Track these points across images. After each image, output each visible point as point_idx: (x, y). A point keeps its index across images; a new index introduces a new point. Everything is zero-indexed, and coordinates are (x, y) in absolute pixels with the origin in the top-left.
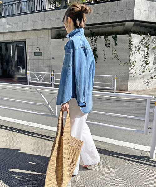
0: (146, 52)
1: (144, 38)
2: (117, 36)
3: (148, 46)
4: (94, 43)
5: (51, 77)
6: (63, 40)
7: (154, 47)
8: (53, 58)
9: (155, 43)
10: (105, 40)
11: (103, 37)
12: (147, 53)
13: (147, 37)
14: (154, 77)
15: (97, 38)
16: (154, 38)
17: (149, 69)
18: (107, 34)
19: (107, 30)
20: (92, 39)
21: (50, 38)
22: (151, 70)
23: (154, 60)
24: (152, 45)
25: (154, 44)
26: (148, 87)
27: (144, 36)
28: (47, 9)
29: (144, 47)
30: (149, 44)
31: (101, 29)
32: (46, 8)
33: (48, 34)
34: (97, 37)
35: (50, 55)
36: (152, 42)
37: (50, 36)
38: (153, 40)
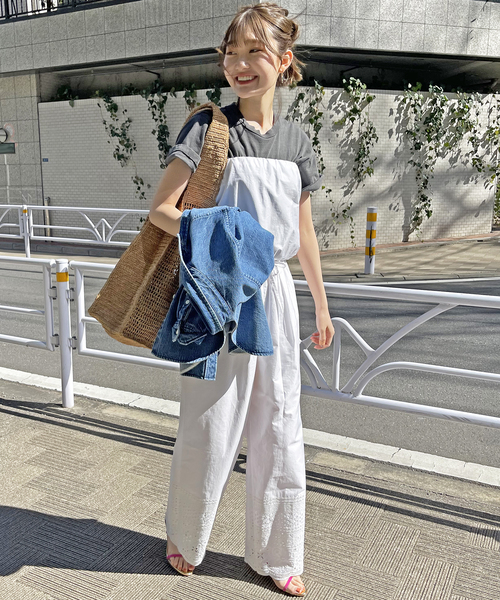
0: (313, 136)
1: (301, 96)
2: (222, 89)
3: (316, 118)
4: (157, 113)
5: (20, 218)
6: (72, 105)
7: (337, 121)
8: (47, 160)
9: (340, 109)
10: (188, 102)
11: (183, 93)
12: (315, 139)
13: (313, 93)
14: (344, 211)
15: (165, 98)
16: (338, 94)
17: (323, 188)
18: (193, 86)
19: (204, 72)
20: (151, 102)
21: (35, 100)
22: (330, 190)
23: (341, 161)
24: (331, 116)
25: (338, 112)
26: (327, 245)
27: (302, 89)
28: (32, 12)
29: (304, 121)
30: (320, 114)
31: (185, 68)
32: (30, 9)
33: (30, 86)
34: (165, 94)
35: (38, 152)
36: (330, 107)
37: (35, 93)
38: (333, 100)
